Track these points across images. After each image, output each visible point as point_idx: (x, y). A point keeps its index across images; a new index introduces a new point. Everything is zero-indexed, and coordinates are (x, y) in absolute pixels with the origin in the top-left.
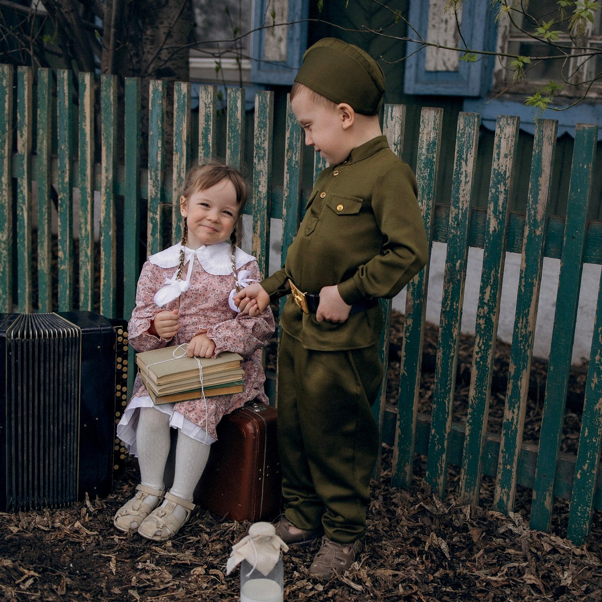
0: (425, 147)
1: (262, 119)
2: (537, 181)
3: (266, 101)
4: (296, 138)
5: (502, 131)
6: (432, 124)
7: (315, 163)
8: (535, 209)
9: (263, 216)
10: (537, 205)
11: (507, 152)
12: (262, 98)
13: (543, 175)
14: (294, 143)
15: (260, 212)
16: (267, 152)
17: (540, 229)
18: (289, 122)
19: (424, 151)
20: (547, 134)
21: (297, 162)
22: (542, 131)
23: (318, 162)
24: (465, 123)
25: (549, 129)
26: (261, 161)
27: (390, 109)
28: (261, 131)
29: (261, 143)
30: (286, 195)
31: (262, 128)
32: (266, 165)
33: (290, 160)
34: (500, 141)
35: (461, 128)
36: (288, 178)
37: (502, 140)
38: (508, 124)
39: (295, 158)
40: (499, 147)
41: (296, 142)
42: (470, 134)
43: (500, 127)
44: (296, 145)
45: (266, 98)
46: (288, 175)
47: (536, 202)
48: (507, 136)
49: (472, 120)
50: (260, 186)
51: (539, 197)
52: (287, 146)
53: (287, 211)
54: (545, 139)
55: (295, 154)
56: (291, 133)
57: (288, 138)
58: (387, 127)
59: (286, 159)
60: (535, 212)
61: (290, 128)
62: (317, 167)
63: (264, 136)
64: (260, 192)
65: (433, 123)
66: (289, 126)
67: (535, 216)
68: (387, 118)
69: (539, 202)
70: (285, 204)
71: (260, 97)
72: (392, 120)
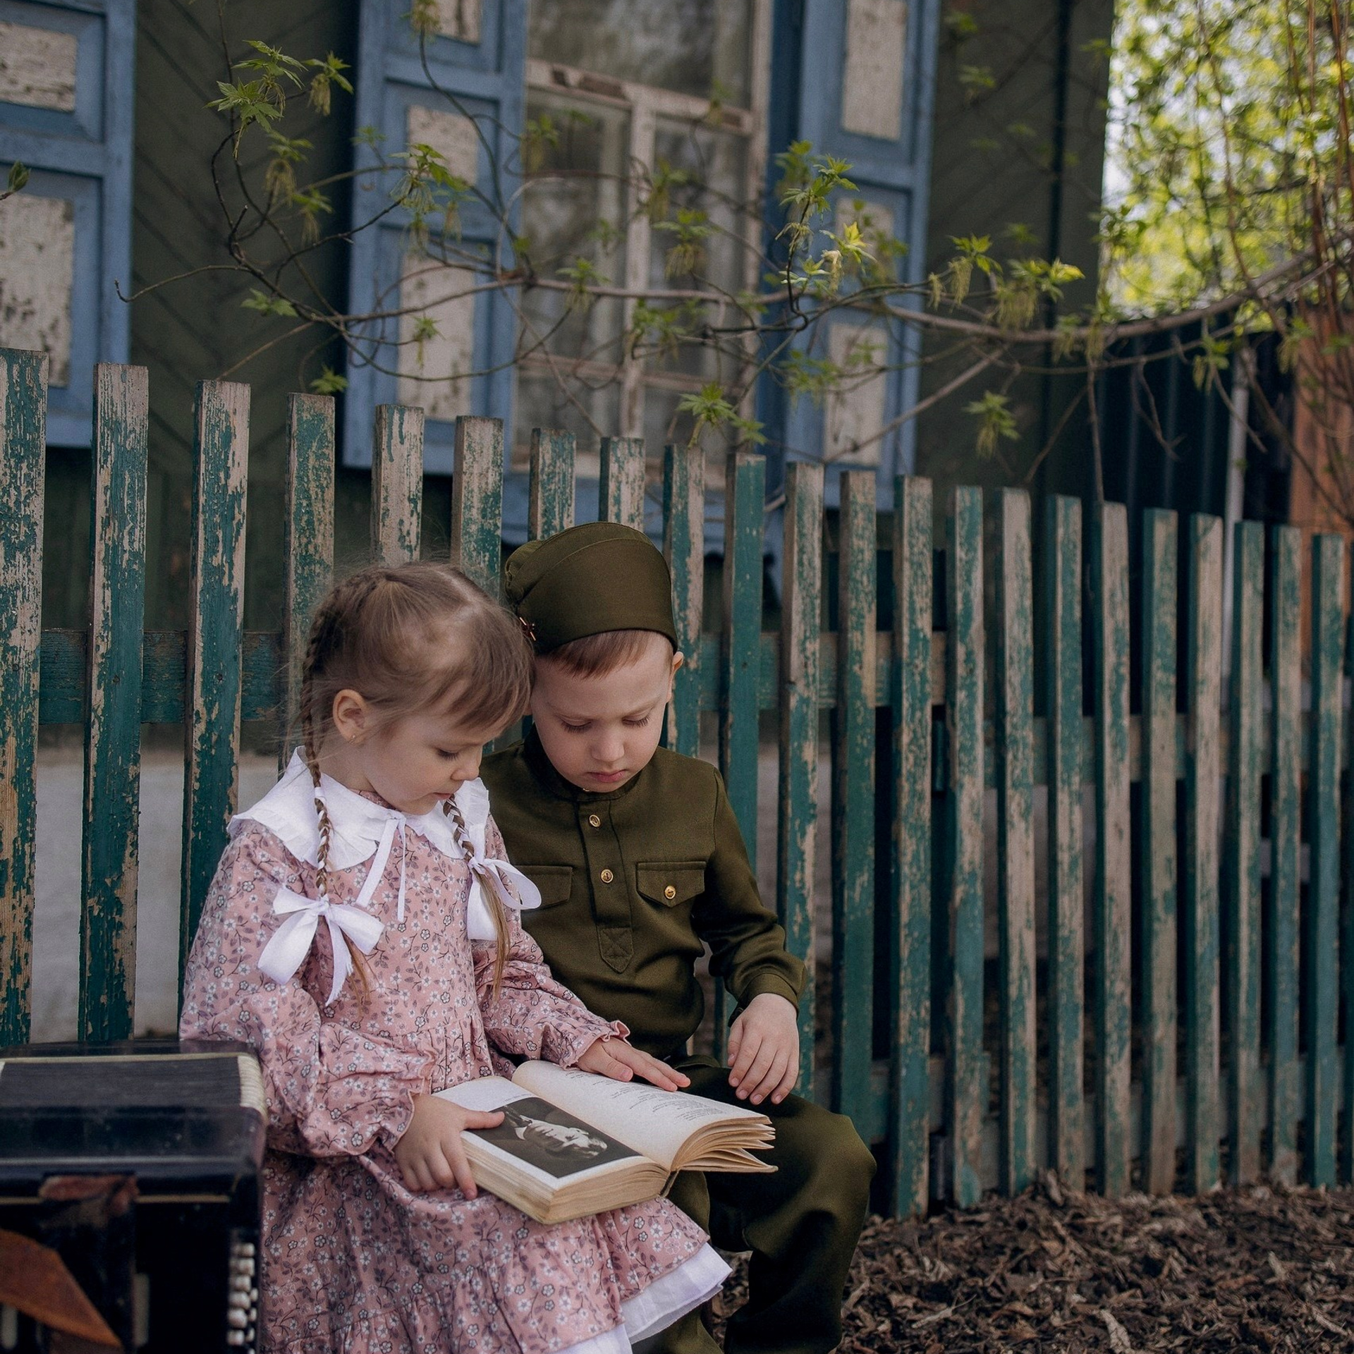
0: (477, 503)
1: (20, 432)
2: (685, 565)
3: (36, 379)
4: (131, 488)
5: (621, 468)
6: (489, 453)
7: (201, 555)
8: (684, 619)
9: (28, 721)
10: (688, 612)
11: (633, 511)
12: (22, 373)
13: (693, 552)
14: (127, 502)
15: (16, 710)
16: (39, 530)
17: (695, 656)
18: (108, 442)
19: (475, 513)
20: (693, 475)
21: (136, 555)
22: (686, 468)
23: (211, 551)
24: (554, 451)
25: (695, 465)
26: (19, 556)
27: (396, 417)
28: (19, 468)
29: (17, 503)
30: (103, 650)
31: (20, 459)
32: (38, 567)
33: (114, 550)
34: (619, 489)
35: (548, 462)
36: (109, 602)
37: (624, 488)
38: (631, 455)
39: (131, 543)
40: (618, 501)
41: (133, 499)
42: (564, 476)
43: (618, 461)
44: (132, 507)
45: (36, 370)
46: (108, 593)
47: (684, 606)
48: (631, 479)
49: (567, 446)
50: (15, 633)
51: (690, 595)
52: (101, 511)
53: (107, 696)
54: (691, 484)
55: (131, 533)
56: (116, 476)
57: (106, 488)
58: (392, 460)
59: (100, 547)
60: (685, 626)
61: (111, 459)
62: (205, 562)
63: (30, 482)
64: (14, 650)
65: (491, 451)
66: (106, 454)
67: (685, 634)
68: (390, 436)
69: (690, 604)
70: (100, 676)
71: (16, 369)
72: (402, 443)
